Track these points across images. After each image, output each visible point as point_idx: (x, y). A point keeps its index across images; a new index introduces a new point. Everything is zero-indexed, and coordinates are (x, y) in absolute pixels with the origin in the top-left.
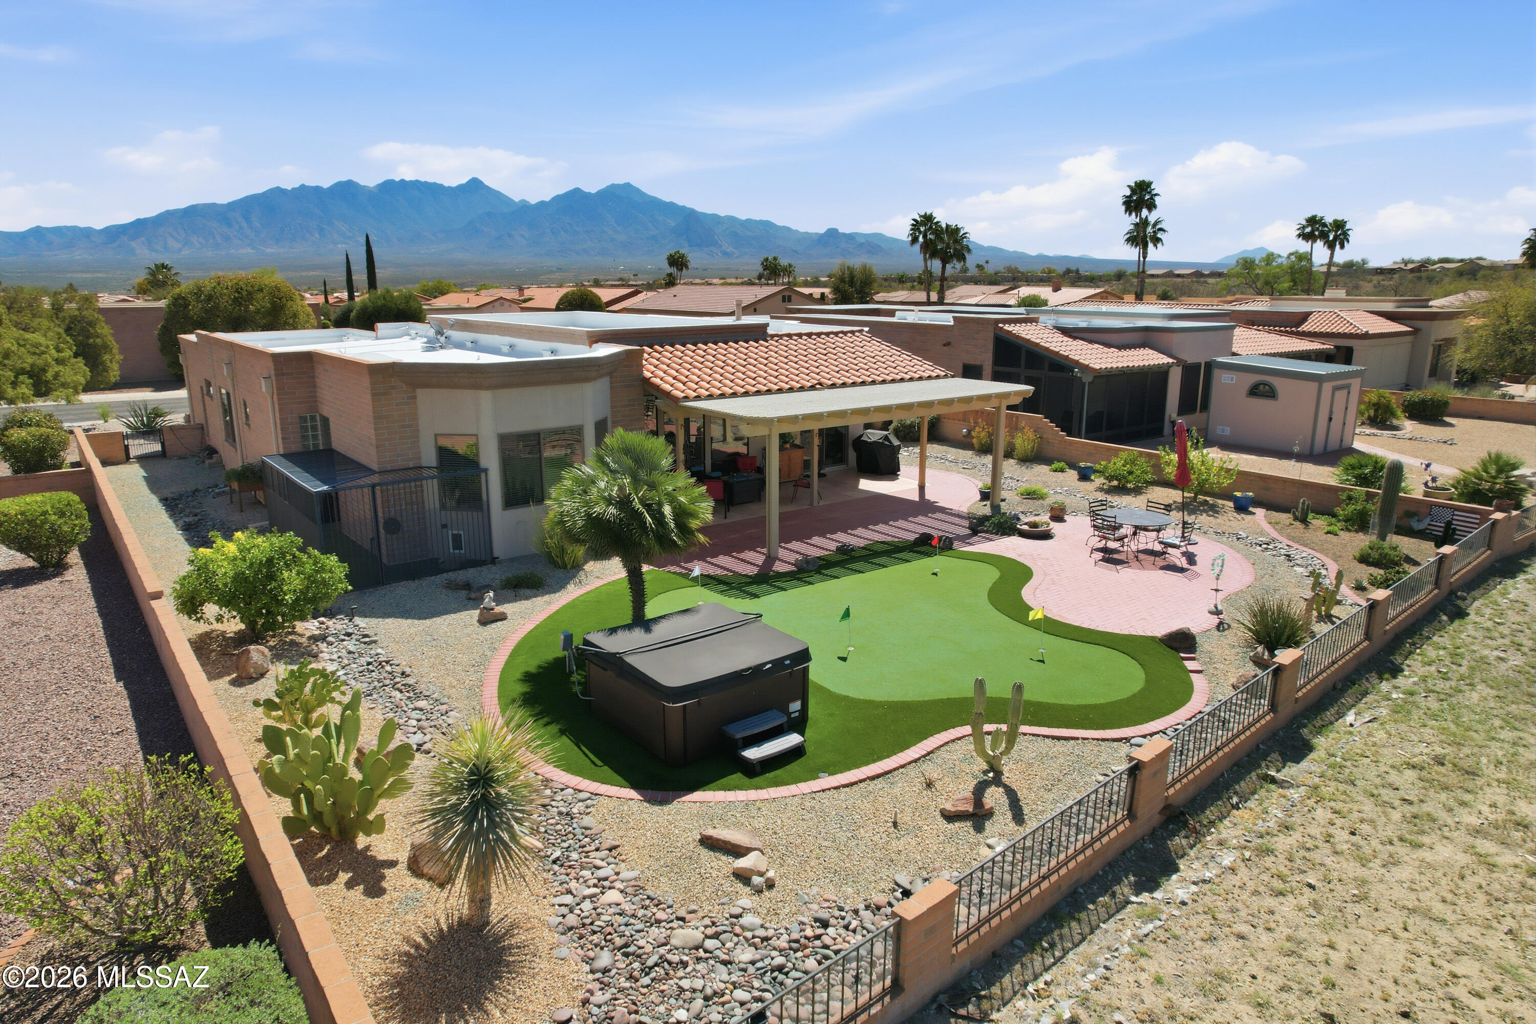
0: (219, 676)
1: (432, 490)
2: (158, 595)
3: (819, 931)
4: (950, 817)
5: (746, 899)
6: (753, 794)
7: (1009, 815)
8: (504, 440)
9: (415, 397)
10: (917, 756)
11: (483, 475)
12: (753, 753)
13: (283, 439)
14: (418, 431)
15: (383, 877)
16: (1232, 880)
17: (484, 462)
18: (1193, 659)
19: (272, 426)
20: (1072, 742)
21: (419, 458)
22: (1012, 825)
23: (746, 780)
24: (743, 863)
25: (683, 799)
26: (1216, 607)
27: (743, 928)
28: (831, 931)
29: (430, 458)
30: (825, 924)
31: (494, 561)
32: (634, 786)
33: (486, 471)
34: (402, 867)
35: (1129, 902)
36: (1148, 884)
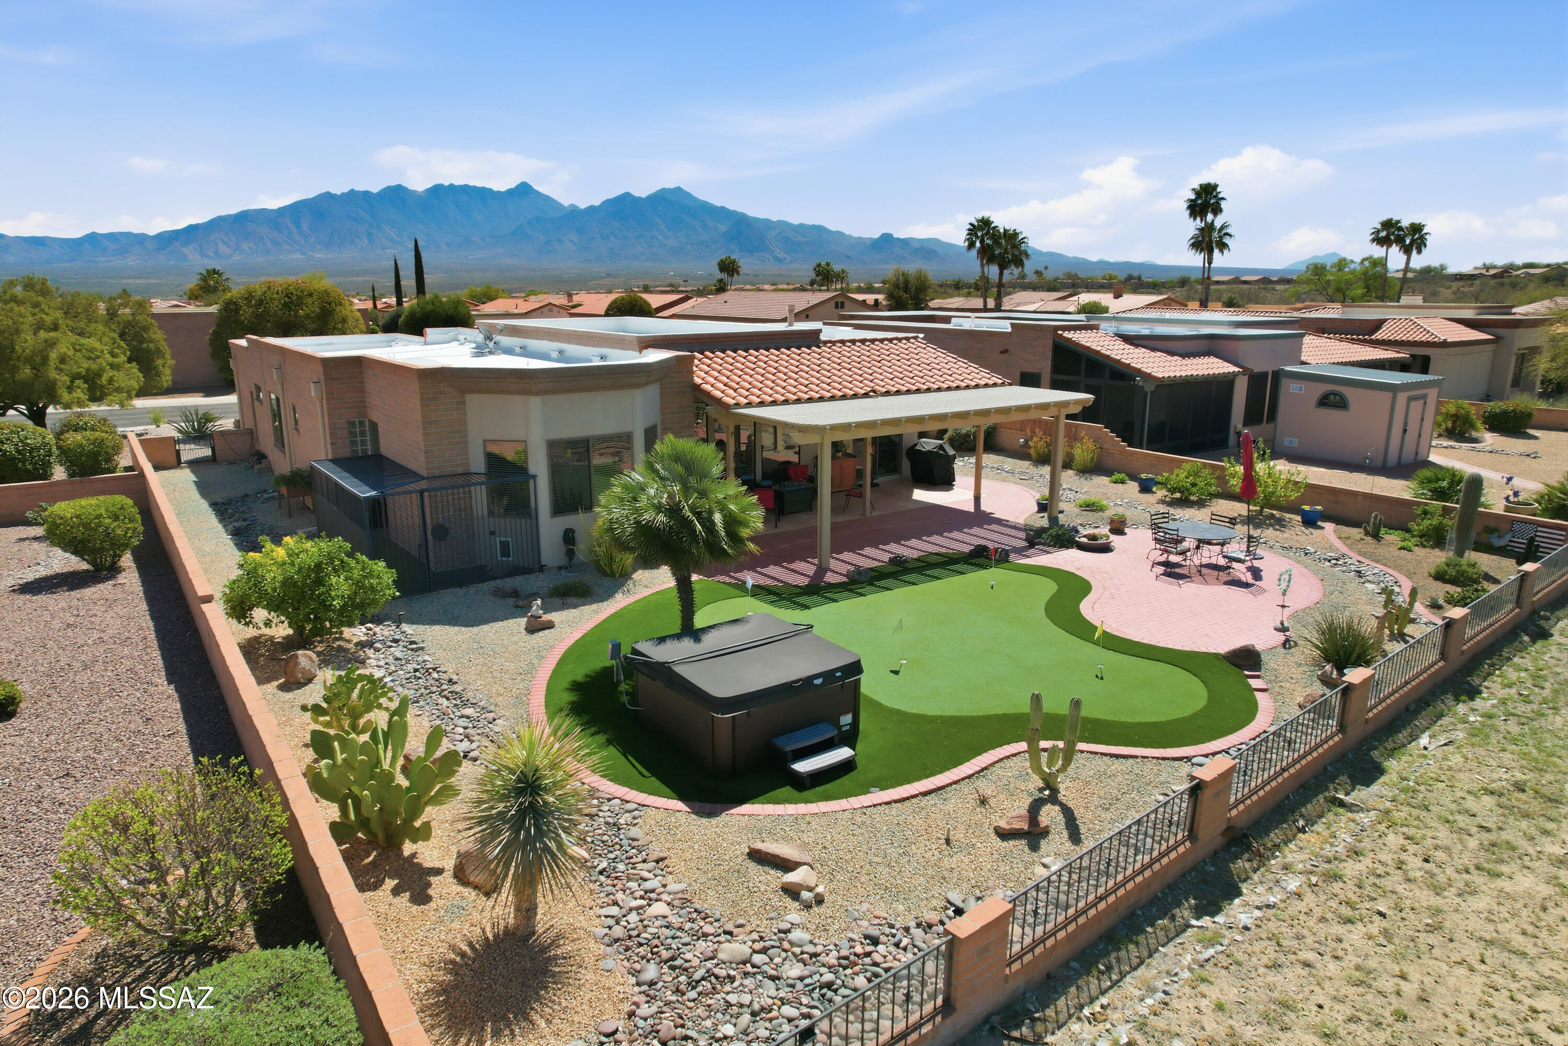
0: (268, 680)
1: (480, 496)
2: (208, 599)
3: (870, 948)
4: (1004, 835)
5: (795, 916)
6: (802, 808)
7: (1065, 834)
8: (553, 446)
9: (464, 403)
10: (970, 772)
11: (532, 482)
12: (803, 766)
13: (332, 444)
14: (466, 437)
15: (429, 885)
16: (1297, 906)
17: (532, 470)
18: (1258, 677)
19: (321, 430)
20: (1131, 760)
21: (468, 464)
22: (1068, 844)
23: (796, 794)
24: (792, 877)
25: (732, 811)
26: (1282, 624)
27: (792, 944)
28: (881, 948)
29: (478, 464)
30: (875, 941)
31: (541, 568)
32: (682, 798)
33: (534, 477)
34: (448, 876)
35: (1190, 926)
36: (1210, 907)
